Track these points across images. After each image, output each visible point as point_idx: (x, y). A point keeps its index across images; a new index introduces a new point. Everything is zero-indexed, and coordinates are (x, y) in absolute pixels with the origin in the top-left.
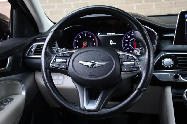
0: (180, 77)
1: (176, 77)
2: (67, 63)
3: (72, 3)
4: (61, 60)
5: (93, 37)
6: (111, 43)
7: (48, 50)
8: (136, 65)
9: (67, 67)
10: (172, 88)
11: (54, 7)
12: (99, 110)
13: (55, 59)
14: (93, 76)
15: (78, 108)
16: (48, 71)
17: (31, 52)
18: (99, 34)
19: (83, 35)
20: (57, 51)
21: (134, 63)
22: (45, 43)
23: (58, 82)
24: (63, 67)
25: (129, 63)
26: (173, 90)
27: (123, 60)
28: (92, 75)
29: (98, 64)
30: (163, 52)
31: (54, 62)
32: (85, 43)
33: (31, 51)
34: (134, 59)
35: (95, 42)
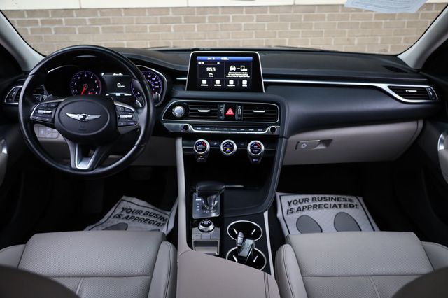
0: (191, 128)
1: (186, 127)
2: (53, 115)
3: (87, 18)
4: (45, 111)
5: (95, 78)
6: (119, 85)
7: (27, 99)
8: (134, 119)
9: (53, 119)
10: (183, 140)
11: (60, 22)
12: (92, 170)
13: (37, 110)
14: (85, 131)
15: (68, 167)
16: (28, 125)
17: (12, 98)
18: (103, 74)
19: (82, 76)
20: (43, 99)
21: (131, 116)
22: (24, 87)
23: (52, 135)
24: (47, 120)
25: (126, 116)
26: (185, 142)
27: (119, 113)
28: (82, 130)
29: (89, 117)
30: (174, 99)
31: (35, 113)
32: (85, 87)
33: (10, 96)
34: (132, 112)
35: (97, 84)
